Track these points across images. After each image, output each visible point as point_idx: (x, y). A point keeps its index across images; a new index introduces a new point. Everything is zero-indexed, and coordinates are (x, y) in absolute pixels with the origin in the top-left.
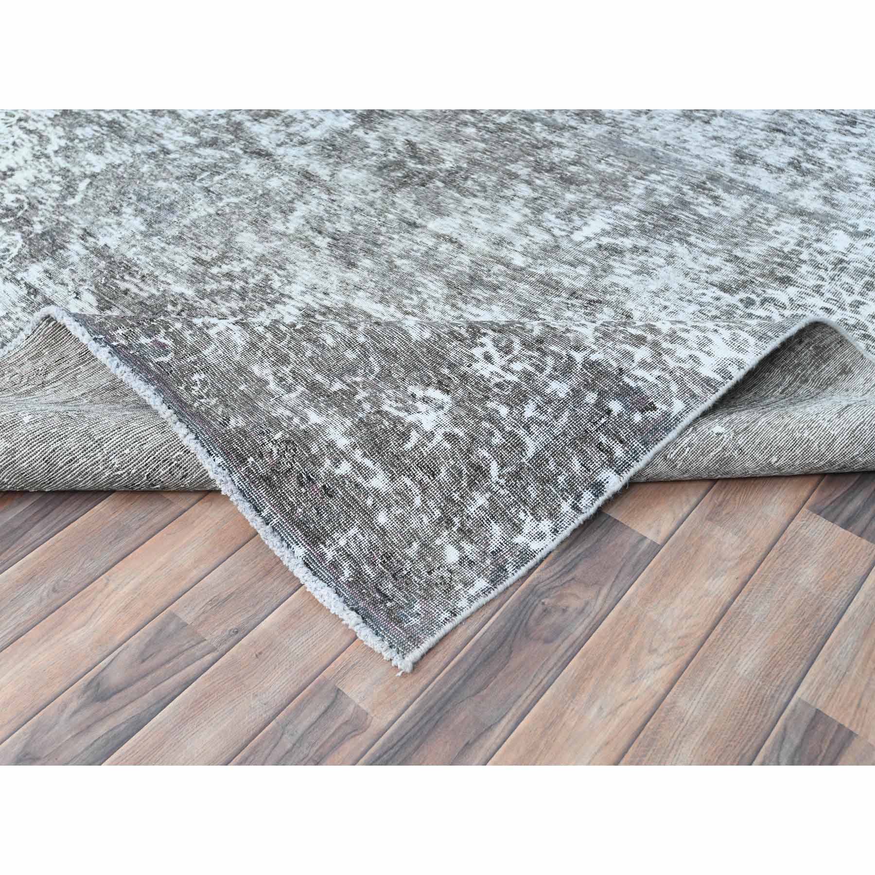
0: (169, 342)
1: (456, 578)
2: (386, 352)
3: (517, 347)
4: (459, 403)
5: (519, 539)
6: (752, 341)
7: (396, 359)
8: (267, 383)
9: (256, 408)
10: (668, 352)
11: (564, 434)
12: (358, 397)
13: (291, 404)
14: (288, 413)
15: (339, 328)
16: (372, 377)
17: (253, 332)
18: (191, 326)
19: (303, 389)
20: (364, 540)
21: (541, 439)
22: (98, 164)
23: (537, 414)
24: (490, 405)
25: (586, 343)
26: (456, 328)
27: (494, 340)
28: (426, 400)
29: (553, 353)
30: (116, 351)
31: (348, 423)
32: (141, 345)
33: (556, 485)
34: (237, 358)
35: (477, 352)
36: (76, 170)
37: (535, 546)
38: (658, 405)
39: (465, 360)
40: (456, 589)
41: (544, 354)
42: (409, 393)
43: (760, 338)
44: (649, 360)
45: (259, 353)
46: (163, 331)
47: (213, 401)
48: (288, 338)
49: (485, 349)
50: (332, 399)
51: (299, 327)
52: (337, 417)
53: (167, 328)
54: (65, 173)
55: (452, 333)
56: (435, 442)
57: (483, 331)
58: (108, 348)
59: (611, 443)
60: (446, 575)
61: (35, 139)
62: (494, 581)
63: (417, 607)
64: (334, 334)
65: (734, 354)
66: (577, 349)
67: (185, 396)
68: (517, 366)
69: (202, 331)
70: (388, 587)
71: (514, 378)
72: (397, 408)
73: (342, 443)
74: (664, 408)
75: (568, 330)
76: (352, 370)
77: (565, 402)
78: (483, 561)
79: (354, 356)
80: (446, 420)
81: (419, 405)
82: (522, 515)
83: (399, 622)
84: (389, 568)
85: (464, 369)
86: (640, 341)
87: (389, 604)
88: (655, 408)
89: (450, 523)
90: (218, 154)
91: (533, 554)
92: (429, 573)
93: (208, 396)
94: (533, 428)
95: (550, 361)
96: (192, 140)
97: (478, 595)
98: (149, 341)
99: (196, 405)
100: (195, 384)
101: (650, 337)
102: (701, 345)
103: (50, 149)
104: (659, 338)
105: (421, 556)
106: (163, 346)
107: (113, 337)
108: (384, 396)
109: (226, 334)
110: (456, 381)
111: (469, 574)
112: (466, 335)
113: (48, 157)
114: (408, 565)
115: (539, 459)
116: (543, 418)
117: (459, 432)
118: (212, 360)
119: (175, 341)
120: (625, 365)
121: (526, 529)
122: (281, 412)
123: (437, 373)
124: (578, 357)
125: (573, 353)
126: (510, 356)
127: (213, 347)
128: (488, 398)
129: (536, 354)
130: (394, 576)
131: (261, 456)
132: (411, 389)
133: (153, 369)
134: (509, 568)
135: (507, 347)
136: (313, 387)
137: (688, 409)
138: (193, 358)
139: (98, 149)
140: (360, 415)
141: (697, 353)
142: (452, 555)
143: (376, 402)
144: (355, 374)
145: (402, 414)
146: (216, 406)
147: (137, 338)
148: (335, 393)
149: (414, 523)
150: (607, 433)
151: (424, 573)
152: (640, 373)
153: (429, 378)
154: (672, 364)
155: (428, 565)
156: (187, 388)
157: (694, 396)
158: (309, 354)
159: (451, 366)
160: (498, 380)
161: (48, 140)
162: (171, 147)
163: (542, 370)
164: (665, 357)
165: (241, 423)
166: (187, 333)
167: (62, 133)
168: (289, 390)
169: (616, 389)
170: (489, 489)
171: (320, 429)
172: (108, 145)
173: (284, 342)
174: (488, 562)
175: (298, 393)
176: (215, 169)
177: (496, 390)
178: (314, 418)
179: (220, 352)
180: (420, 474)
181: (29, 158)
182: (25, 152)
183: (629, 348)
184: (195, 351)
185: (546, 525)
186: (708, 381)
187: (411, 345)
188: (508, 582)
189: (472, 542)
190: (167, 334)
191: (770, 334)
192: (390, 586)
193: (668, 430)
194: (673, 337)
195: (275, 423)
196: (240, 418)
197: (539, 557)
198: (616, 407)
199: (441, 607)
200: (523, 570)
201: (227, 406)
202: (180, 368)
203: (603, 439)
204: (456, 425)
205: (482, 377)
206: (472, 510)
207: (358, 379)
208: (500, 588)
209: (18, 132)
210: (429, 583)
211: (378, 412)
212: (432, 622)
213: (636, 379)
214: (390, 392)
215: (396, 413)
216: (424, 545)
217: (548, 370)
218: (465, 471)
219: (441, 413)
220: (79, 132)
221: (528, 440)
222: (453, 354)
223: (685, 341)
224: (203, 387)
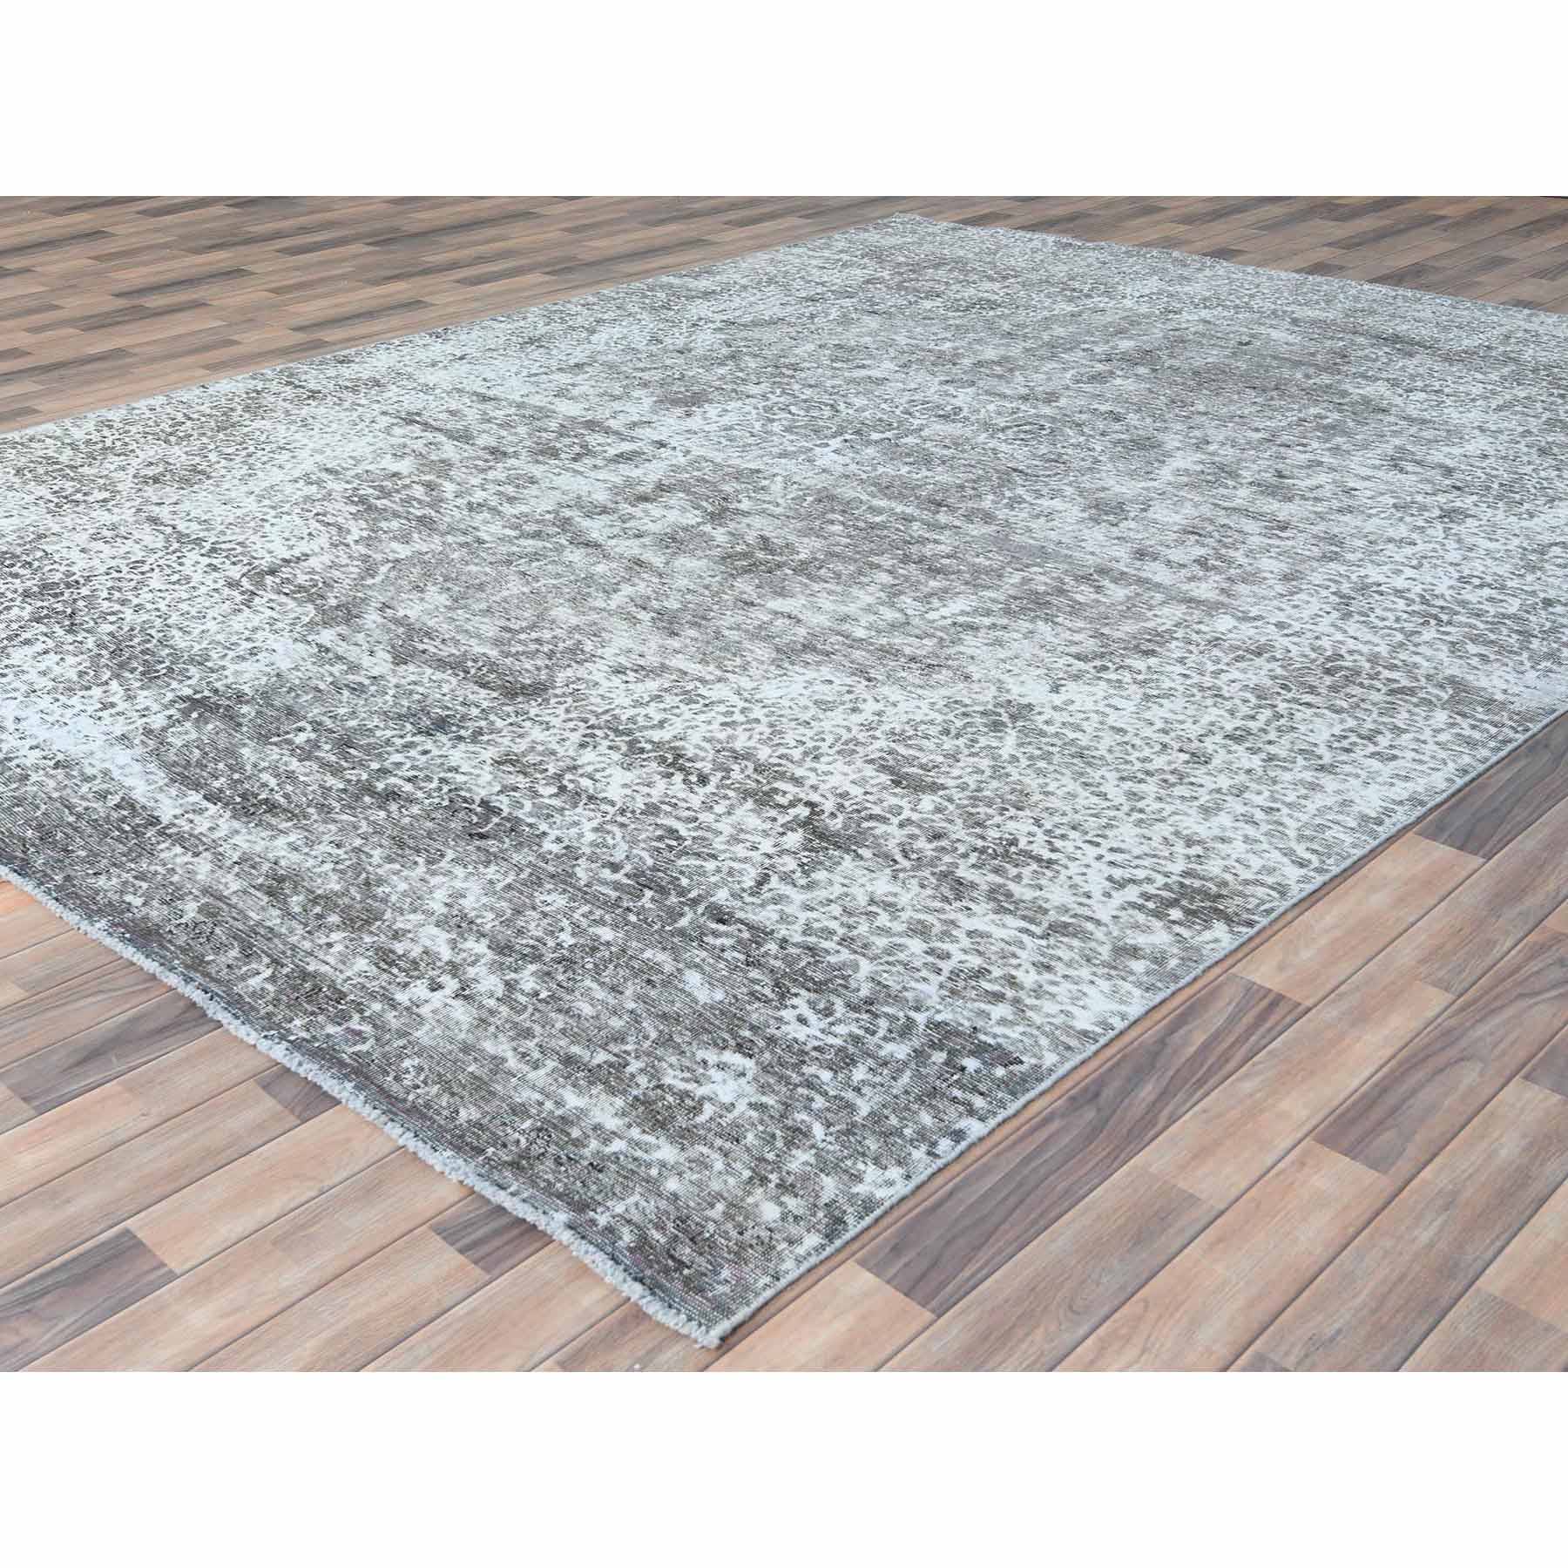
0: (367, 1028)
1: (777, 1236)
2: (664, 1016)
3: (840, 1008)
4: (766, 1069)
5: (859, 1189)
6: (1137, 992)
7: (678, 1022)
8: (504, 1060)
9: (493, 1094)
10: (1032, 1008)
11: (907, 1092)
12: (629, 1069)
13: (540, 1084)
14: (537, 1096)
15: (600, 994)
16: (648, 1043)
17: (481, 1006)
18: (394, 1005)
19: (555, 1064)
20: (650, 1207)
21: (877, 1099)
22: (403, 551)
23: (870, 1076)
24: (809, 1070)
25: (929, 1003)
26: (757, 988)
27: (809, 1002)
28: (721, 1066)
29: (887, 1015)
30: (297, 1045)
31: (619, 1102)
32: (328, 1036)
33: (901, 1135)
34: (462, 1036)
35: (787, 1014)
36: (379, 557)
37: (880, 1193)
38: (1024, 1058)
39: (772, 1022)
40: (779, 1248)
41: (876, 1016)
42: (698, 1059)
43: (1147, 990)
44: (1010, 1018)
45: (492, 1029)
46: (356, 1017)
47: (435, 1089)
48: (530, 1010)
49: (798, 1011)
50: (595, 1075)
51: (543, 995)
52: (603, 1096)
53: (361, 1012)
54: (365, 559)
55: (752, 994)
56: (736, 1113)
57: (793, 991)
58: (285, 1044)
59: (969, 1096)
60: (764, 1234)
61: (334, 531)
62: (830, 1237)
63: (725, 1273)
64: (592, 1001)
65: (1116, 1007)
66: (917, 1009)
67: (395, 1088)
68: (841, 1029)
69: (411, 1010)
70: (685, 1252)
71: (838, 1042)
72: (682, 1079)
73: (612, 1123)
74: (1034, 1061)
75: (905, 989)
76: (620, 1038)
77: (905, 1064)
78: (814, 1215)
79: (622, 1023)
80: (750, 1089)
81: (712, 1072)
82: (861, 1166)
83: (701, 1291)
84: (685, 1231)
85: (771, 1031)
86: (998, 997)
87: (686, 1272)
88: (1021, 1062)
89: (764, 1180)
90: (540, 544)
91: (880, 1203)
92: (741, 1233)
93: (426, 1084)
94: (865, 1090)
95: (883, 1024)
96: (513, 533)
97: (809, 1254)
98: (338, 1029)
99: (411, 1097)
100: (407, 1072)
101: (1010, 993)
102: (1074, 1000)
103: (350, 539)
104: (1022, 994)
105: (728, 1216)
106: (359, 1033)
107: (289, 1031)
108: (665, 1065)
109: (444, 1012)
110: (761, 1044)
111: (794, 1230)
112: (771, 996)
113: (347, 545)
114: (711, 1227)
115: (876, 1117)
116: (878, 1079)
117: (769, 1100)
118: (426, 1041)
119: (375, 1026)
120: (980, 1024)
121: (868, 1178)
122: (526, 1095)
123: (735, 1036)
124: (920, 1018)
125: (912, 1014)
126: (830, 1019)
127: (427, 1027)
128: (803, 1062)
129: (865, 1016)
130: (692, 1240)
131: (505, 1146)
132: (701, 1054)
133: (348, 1061)
134: (850, 1220)
135: (826, 1009)
136: (568, 1060)
137: (1063, 1060)
138: (401, 1042)
139: (405, 539)
140: (635, 1092)
141: (1070, 1008)
142: (770, 1212)
143: (653, 1073)
144: (623, 1041)
145: (690, 1086)
146: (438, 1096)
147: (322, 1028)
148: (599, 1066)
149: (716, 1186)
150: (962, 1087)
151: (734, 1234)
152: (999, 1030)
153: (724, 1040)
154: (1037, 1019)
155: (739, 1225)
156: (396, 1079)
157: (1069, 1048)
158: (559, 1025)
159: (753, 1028)
160: (817, 1043)
161: (349, 532)
162: (487, 538)
163: (873, 1033)
164: (1029, 1013)
165: (475, 1115)
166: (390, 1016)
167: (364, 525)
168: (536, 1066)
169: (969, 1047)
170: (813, 1146)
171: (582, 1113)
172: (416, 536)
173: (526, 1015)
174: (821, 1214)
175: (548, 1069)
176: (535, 556)
177: (814, 1054)
178: (573, 1100)
179: (437, 1031)
180: (719, 1142)
181: (327, 545)
182: (323, 541)
183: (983, 1006)
184: (402, 1034)
185: (895, 1173)
186: (1085, 1033)
187: (699, 1008)
188: (847, 1236)
189: (796, 1196)
190: (363, 1019)
191: (1159, 984)
192: (688, 1250)
193: (1040, 1080)
194: (1038, 992)
195: (520, 1111)
196: (473, 1109)
197: (887, 1204)
198: (971, 1064)
199: (758, 1271)
200: (868, 1220)
201: (453, 1094)
202: (384, 1055)
203: (957, 1093)
204: (764, 1093)
205: (795, 1039)
206: (794, 1166)
207: (629, 1048)
208: (838, 1243)
209: (314, 524)
210: (742, 1246)
211: (658, 1087)
212: (747, 1288)
213: (995, 1036)
214: (673, 1060)
215: (682, 1086)
216: (731, 1205)
217: (881, 1033)
218: (778, 1133)
219: (743, 1081)
220: (384, 525)
221: (859, 1102)
222: (755, 1016)
223: (1053, 996)
224: (419, 1074)
